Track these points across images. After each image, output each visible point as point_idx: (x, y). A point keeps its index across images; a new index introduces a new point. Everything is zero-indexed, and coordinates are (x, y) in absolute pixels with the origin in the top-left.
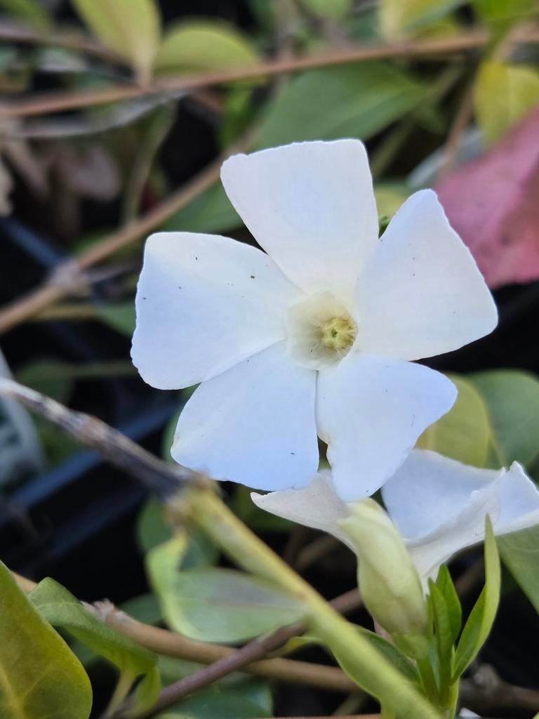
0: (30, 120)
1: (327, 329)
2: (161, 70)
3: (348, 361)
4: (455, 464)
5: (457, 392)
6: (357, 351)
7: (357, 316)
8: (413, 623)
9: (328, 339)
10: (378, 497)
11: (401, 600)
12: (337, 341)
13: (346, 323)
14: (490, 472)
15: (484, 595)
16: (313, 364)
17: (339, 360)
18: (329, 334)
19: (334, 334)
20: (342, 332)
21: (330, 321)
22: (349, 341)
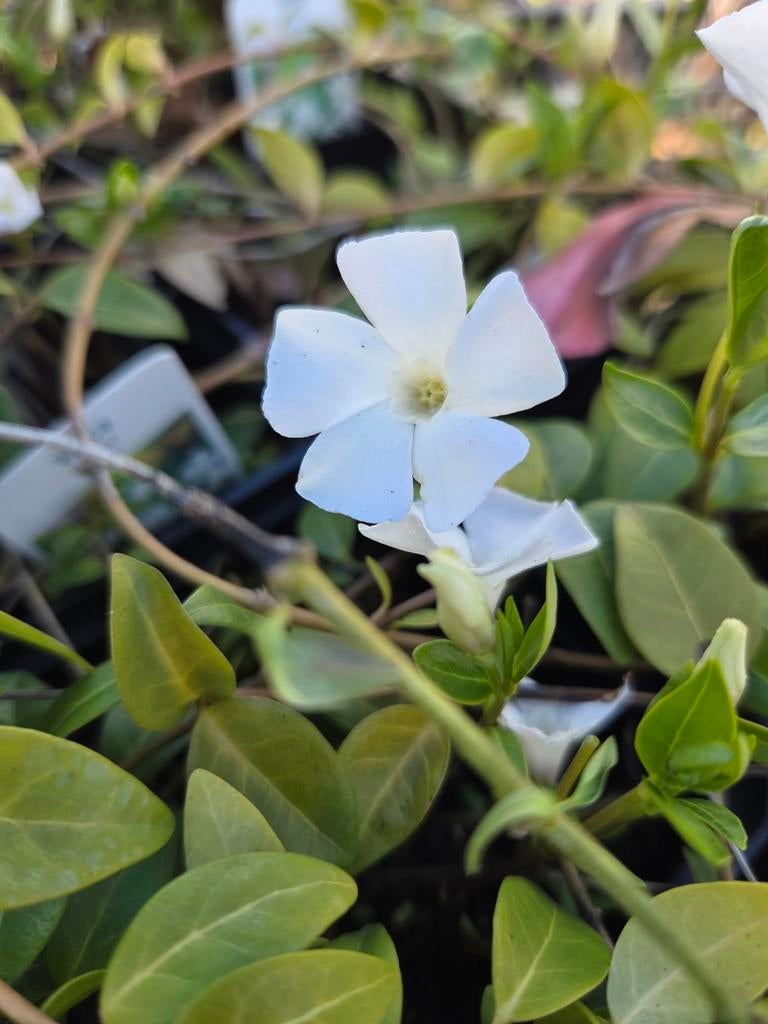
0: (242, 246)
1: (423, 390)
2: (325, 210)
3: (439, 416)
4: (519, 498)
5: (529, 444)
6: (448, 409)
7: (449, 380)
8: (483, 644)
9: (424, 398)
10: (461, 526)
11: (475, 631)
12: (431, 400)
13: (438, 385)
14: (544, 505)
15: (546, 607)
16: (411, 418)
17: (432, 415)
18: (425, 394)
19: (429, 394)
20: (434, 393)
21: (426, 384)
22: (441, 400)
